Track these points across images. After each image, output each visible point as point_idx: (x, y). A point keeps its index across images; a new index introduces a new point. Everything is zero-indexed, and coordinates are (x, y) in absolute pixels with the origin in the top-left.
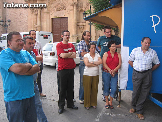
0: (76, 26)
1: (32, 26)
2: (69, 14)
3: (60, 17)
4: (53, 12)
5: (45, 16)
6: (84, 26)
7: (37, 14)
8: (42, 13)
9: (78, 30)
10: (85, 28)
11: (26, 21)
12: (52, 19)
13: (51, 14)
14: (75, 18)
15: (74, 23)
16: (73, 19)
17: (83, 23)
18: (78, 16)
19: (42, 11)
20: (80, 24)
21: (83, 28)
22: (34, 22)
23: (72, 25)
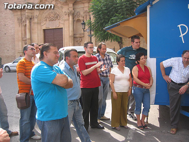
0: (73, 38)
1: (20, 39)
2: (64, 24)
3: (53, 28)
4: (45, 22)
5: (35, 27)
6: (82, 38)
7: (26, 24)
8: (32, 25)
9: (75, 43)
10: (83, 40)
11: (12, 34)
12: (44, 30)
13: (42, 24)
14: (71, 28)
15: (70, 35)
16: (69, 30)
17: (80, 34)
18: (74, 27)
19: (32, 21)
20: (78, 36)
21: (81, 40)
22: (22, 34)
23: (68, 37)
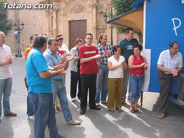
0: (96, 29)
1: (48, 29)
2: (88, 16)
3: (78, 20)
4: (70, 14)
5: (61, 18)
6: (105, 30)
7: (53, 16)
8: (59, 16)
9: (97, 34)
10: (106, 31)
11: (41, 25)
12: (70, 22)
13: (68, 16)
14: (94, 20)
15: (93, 27)
16: (92, 22)
17: (103, 26)
18: (98, 19)
19: (59, 13)
20: (100, 27)
21: (104, 31)
22: (49, 25)
23: (91, 28)
